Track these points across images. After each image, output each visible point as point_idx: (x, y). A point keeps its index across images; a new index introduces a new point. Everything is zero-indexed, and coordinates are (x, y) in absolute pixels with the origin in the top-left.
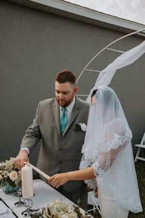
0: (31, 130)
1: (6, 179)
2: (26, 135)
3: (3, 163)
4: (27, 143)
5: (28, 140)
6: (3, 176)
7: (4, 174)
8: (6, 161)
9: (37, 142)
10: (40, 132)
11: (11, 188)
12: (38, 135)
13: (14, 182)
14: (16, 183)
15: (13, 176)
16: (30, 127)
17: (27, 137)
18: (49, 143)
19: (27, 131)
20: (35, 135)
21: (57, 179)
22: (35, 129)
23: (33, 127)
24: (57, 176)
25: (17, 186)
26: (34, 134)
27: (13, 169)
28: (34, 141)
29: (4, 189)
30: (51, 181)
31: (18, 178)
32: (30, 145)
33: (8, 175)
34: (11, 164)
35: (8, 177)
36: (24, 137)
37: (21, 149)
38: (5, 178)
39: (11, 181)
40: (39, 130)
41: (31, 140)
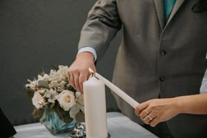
0: (99, 12)
1: (52, 106)
2: (89, 22)
3: (46, 75)
4: (92, 38)
5: (94, 31)
6: (46, 99)
7: (48, 96)
8: (52, 71)
9: (112, 37)
10: (117, 15)
11: (62, 125)
12: (113, 21)
13: (68, 112)
14: (72, 115)
15: (65, 99)
16: (96, 4)
17: (92, 25)
18: (137, 38)
19: (90, 13)
20: (108, 22)
21: (153, 108)
22: (108, 10)
23: (102, 4)
24: (154, 103)
25: (74, 121)
26: (105, 20)
27: (66, 87)
28: (106, 35)
29: (50, 127)
30: (141, 112)
31: (75, 106)
32: (97, 42)
33: (57, 97)
34: (61, 77)
35: (56, 101)
36: (85, 26)
37: (81, 51)
38: (51, 103)
39: (61, 109)
40: (116, 10)
41: (99, 32)
